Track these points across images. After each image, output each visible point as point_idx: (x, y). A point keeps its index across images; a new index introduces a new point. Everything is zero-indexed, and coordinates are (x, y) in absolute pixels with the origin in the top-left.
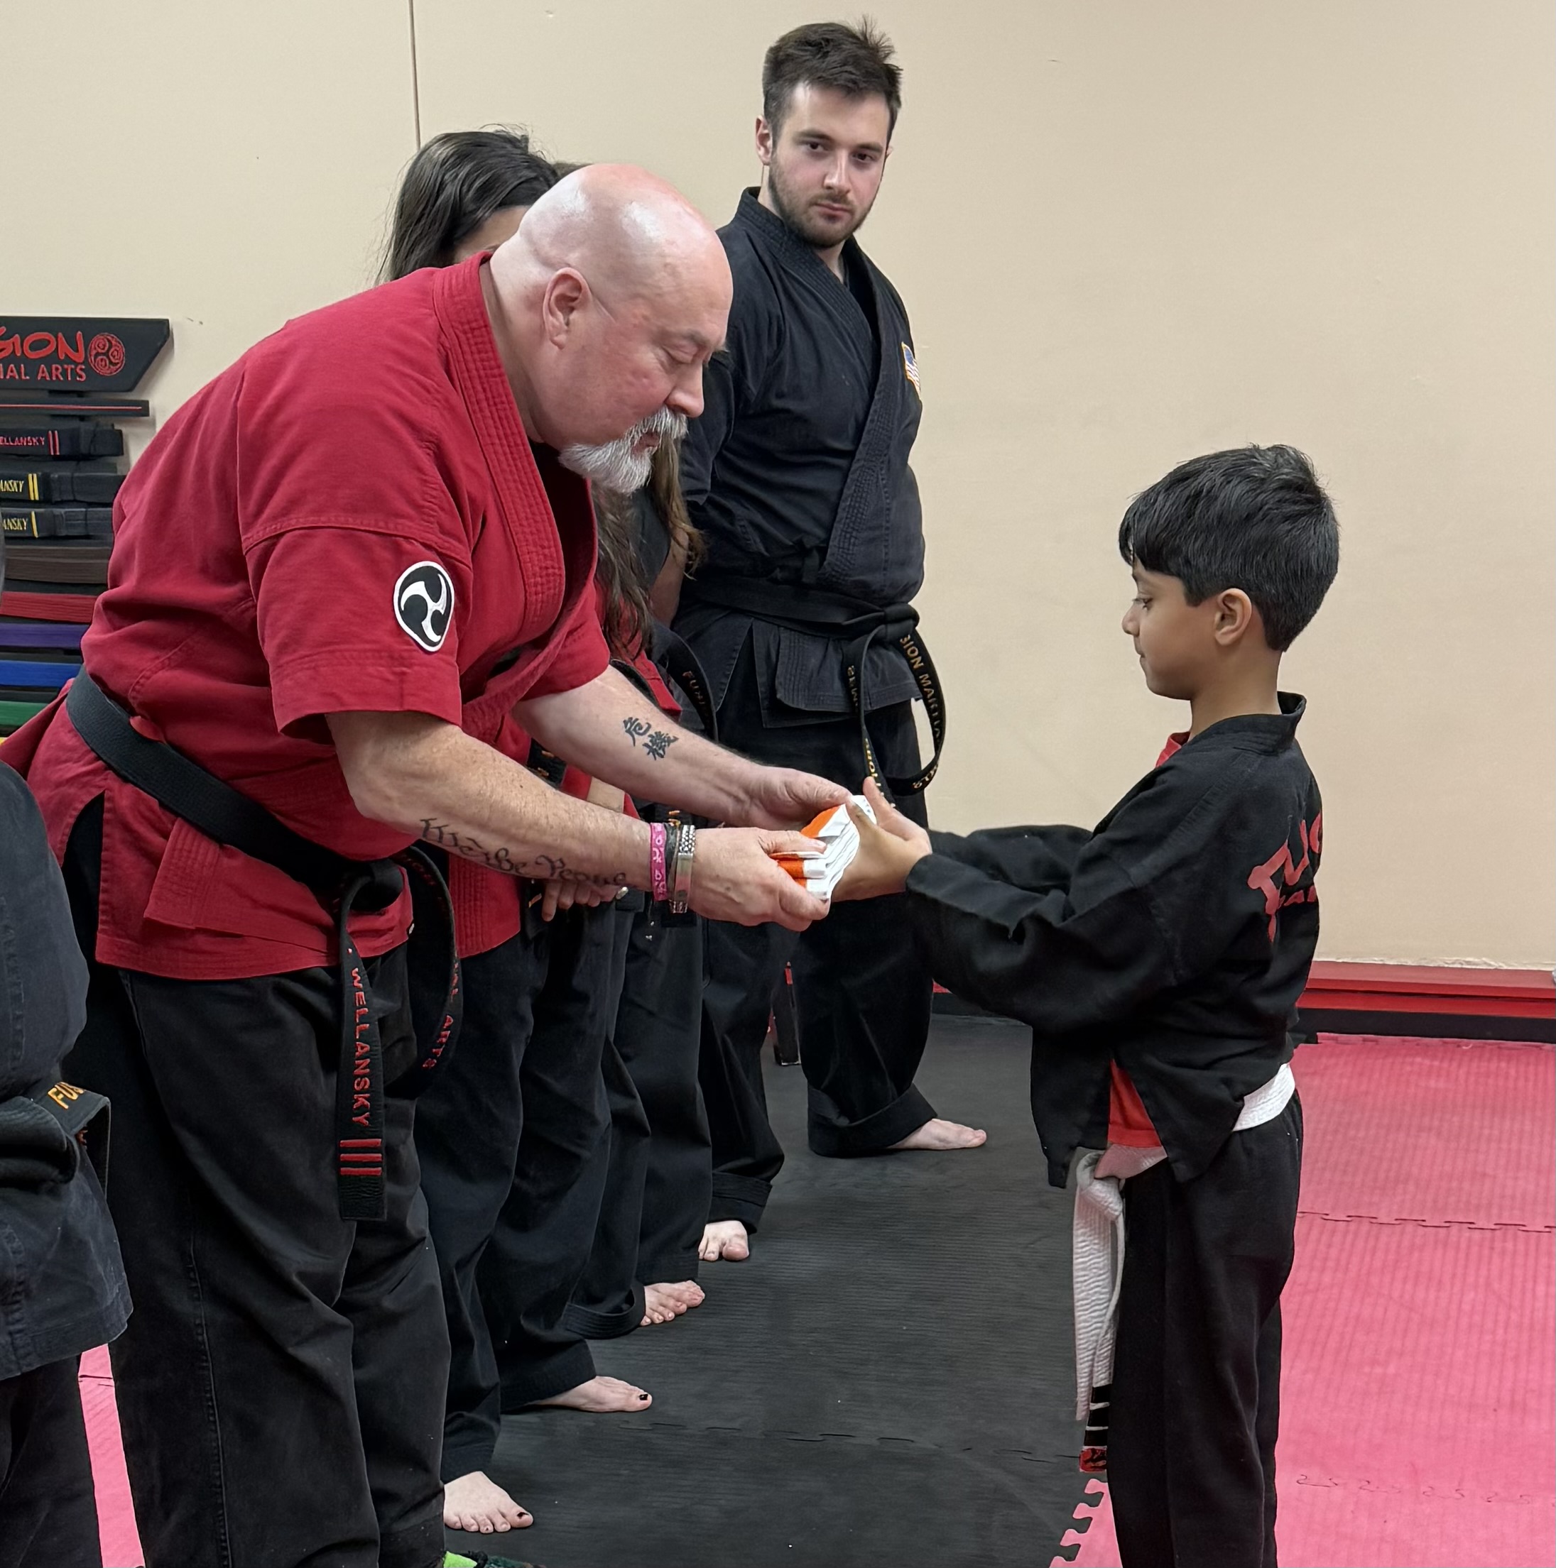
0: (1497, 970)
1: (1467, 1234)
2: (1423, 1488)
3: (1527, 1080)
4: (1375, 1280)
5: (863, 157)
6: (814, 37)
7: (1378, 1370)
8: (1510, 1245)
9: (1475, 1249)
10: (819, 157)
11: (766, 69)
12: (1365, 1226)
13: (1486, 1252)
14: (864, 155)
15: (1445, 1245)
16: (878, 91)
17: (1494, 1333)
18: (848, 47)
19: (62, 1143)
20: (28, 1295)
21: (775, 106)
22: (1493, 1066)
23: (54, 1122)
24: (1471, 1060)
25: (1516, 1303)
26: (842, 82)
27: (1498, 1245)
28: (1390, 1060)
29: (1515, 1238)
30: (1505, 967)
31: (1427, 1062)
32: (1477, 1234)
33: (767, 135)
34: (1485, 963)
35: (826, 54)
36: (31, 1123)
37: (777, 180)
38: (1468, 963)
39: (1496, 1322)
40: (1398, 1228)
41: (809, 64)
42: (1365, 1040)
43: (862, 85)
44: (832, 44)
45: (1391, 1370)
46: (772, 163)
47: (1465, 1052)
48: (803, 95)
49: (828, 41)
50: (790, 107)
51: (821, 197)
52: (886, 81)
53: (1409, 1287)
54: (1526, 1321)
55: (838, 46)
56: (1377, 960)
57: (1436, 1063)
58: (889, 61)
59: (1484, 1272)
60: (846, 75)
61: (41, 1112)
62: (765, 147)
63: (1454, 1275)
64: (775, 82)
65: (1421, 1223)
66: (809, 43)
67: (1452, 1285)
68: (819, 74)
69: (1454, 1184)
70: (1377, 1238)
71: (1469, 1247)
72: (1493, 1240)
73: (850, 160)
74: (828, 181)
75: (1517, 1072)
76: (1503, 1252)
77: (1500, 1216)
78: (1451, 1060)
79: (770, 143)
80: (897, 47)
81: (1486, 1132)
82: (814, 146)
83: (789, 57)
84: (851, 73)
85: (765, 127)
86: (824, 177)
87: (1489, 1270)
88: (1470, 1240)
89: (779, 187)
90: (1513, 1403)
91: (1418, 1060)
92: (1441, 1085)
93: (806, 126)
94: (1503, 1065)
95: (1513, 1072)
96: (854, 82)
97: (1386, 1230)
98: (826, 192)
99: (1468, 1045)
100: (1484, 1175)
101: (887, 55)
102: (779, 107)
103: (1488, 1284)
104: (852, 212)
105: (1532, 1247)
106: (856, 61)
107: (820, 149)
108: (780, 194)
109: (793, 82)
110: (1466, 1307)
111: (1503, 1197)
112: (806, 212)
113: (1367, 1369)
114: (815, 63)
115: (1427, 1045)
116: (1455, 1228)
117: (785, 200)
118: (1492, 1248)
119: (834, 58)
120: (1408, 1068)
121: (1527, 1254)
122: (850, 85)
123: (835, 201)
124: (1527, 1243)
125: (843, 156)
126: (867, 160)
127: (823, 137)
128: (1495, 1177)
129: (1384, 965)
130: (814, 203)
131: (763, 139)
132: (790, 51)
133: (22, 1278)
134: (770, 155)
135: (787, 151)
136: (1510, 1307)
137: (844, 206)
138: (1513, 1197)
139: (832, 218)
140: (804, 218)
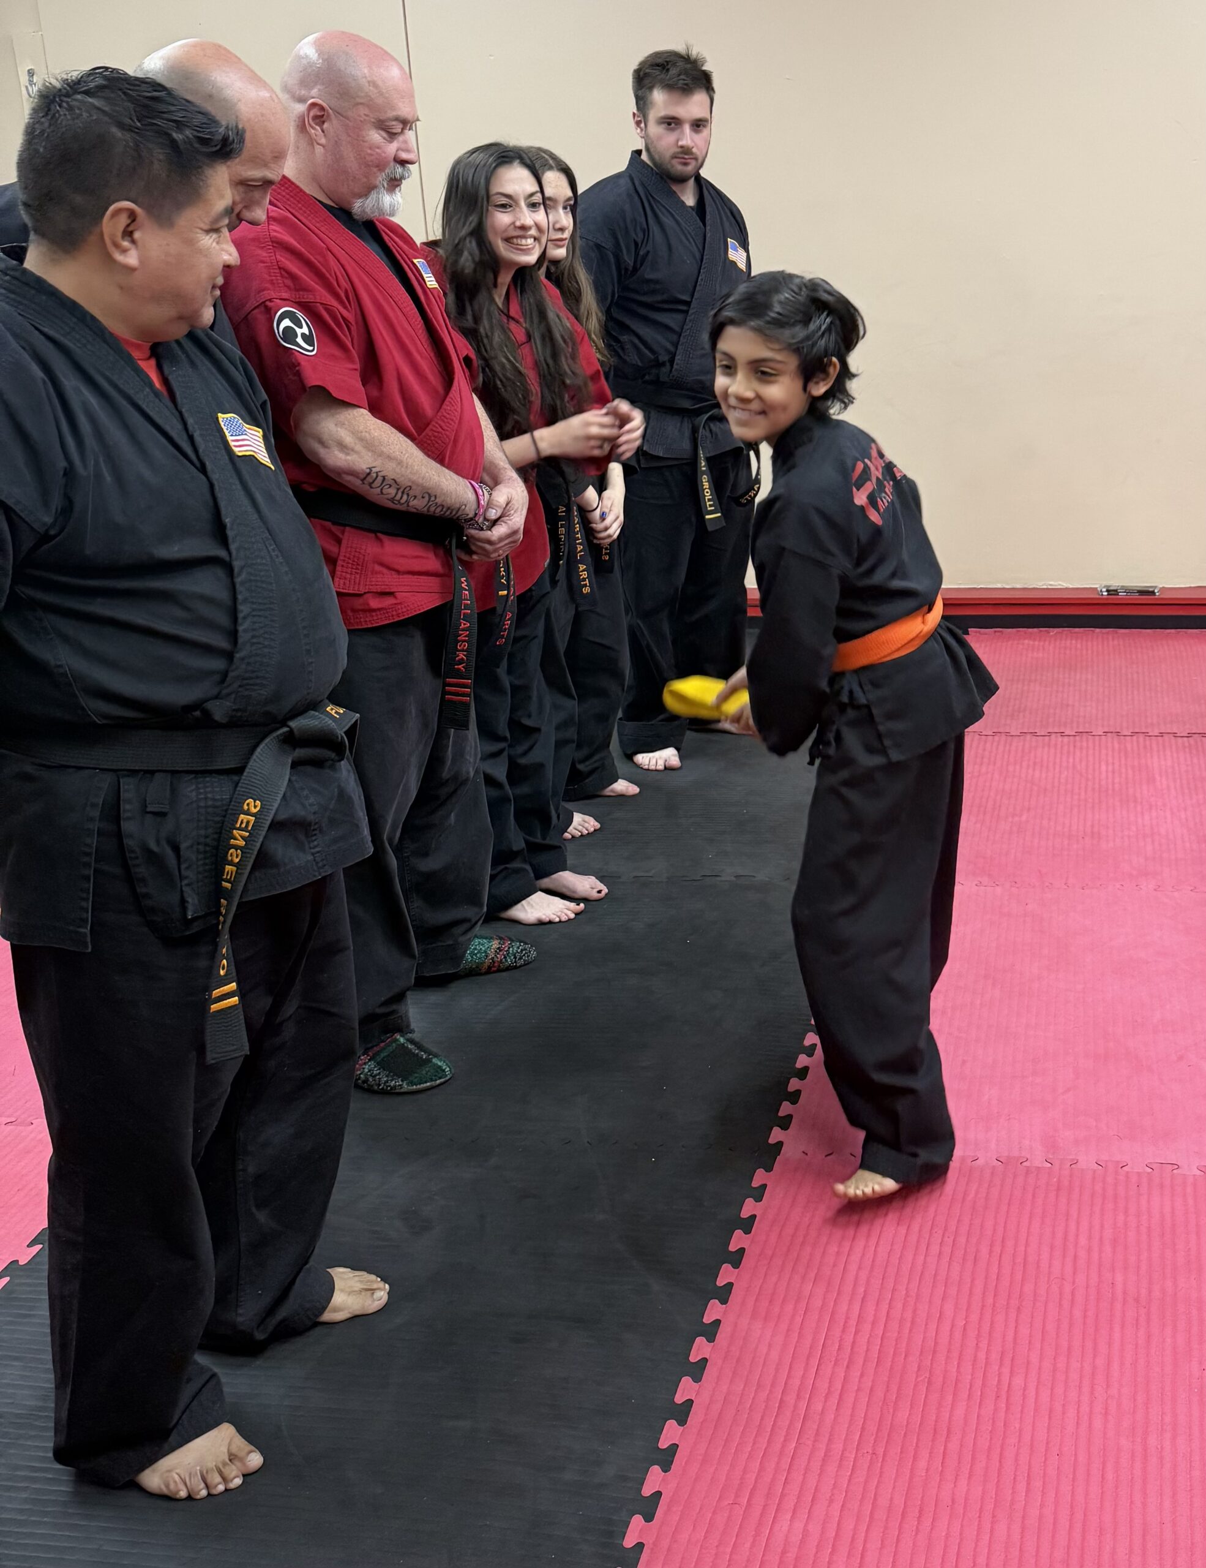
0: (1066, 588)
1: (1060, 739)
2: (1047, 884)
3: (1087, 650)
4: (1011, 768)
5: (698, 126)
6: (659, 61)
7: (1017, 819)
8: (1085, 744)
9: (1066, 748)
10: (673, 130)
11: (633, 82)
12: (1003, 737)
13: (1072, 749)
14: (698, 125)
15: (1049, 746)
16: (701, 88)
17: (1079, 794)
18: (681, 64)
19: (337, 737)
20: (321, 831)
21: (642, 102)
22: (1068, 642)
23: (333, 725)
24: (1055, 640)
25: (1090, 777)
26: (680, 85)
27: (1078, 744)
28: (1010, 642)
29: (1087, 741)
30: (1071, 586)
31: (1031, 643)
32: (1066, 739)
33: (640, 121)
34: (1060, 585)
35: (668, 70)
36: (320, 726)
37: (650, 146)
38: (1051, 585)
39: (1080, 788)
40: (1022, 738)
41: (659, 77)
42: (995, 632)
43: (691, 86)
44: (670, 64)
45: (1024, 818)
46: (646, 137)
47: (1052, 636)
48: (658, 96)
49: (667, 62)
50: (651, 103)
51: (678, 153)
52: (704, 82)
53: (1030, 771)
54: (1097, 786)
55: (674, 64)
56: (999, 586)
57: (1037, 643)
58: (704, 68)
59: (1071, 760)
60: (681, 82)
61: (324, 720)
62: (641, 128)
63: (1055, 763)
64: (641, 89)
65: (1034, 734)
66: (658, 65)
67: (1054, 769)
68: (666, 83)
69: (1052, 711)
70: (1011, 745)
71: (1062, 747)
72: (1075, 742)
73: (690, 129)
74: (680, 143)
75: (1082, 646)
76: (1081, 748)
77: (1078, 727)
78: (1045, 641)
79: (643, 125)
80: (708, 59)
81: (1067, 681)
82: (669, 124)
83: (646, 75)
84: (684, 80)
85: (638, 117)
86: (678, 141)
87: (1074, 759)
88: (1062, 741)
89: (652, 150)
90: (1092, 833)
91: (1026, 641)
92: (1041, 655)
93: (663, 113)
94: (1074, 642)
95: (1079, 646)
96: (686, 84)
97: (1016, 739)
98: (679, 150)
99: (1054, 631)
100: (1068, 705)
101: (702, 65)
102: (645, 104)
103: (1074, 766)
104: (696, 159)
105: (1097, 743)
106: (685, 72)
107: (673, 125)
108: (653, 154)
109: (651, 89)
110: (1063, 781)
111: (1079, 717)
112: (670, 162)
113: (1010, 819)
114: (663, 76)
115: (1031, 633)
116: (1053, 736)
117: (657, 157)
118: (1075, 746)
119: (673, 71)
120: (1021, 646)
121: (1094, 749)
122: (685, 87)
123: (686, 154)
124: (1094, 742)
125: (687, 128)
126: (701, 128)
127: (674, 118)
128: (1073, 706)
129: (1004, 589)
130: (674, 157)
131: (638, 123)
132: (647, 71)
133: (317, 821)
134: (643, 132)
135: (654, 129)
136: (1087, 779)
137: (691, 157)
138: (1085, 717)
139: (686, 164)
140: (669, 166)
